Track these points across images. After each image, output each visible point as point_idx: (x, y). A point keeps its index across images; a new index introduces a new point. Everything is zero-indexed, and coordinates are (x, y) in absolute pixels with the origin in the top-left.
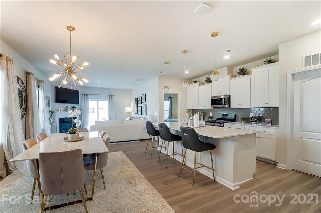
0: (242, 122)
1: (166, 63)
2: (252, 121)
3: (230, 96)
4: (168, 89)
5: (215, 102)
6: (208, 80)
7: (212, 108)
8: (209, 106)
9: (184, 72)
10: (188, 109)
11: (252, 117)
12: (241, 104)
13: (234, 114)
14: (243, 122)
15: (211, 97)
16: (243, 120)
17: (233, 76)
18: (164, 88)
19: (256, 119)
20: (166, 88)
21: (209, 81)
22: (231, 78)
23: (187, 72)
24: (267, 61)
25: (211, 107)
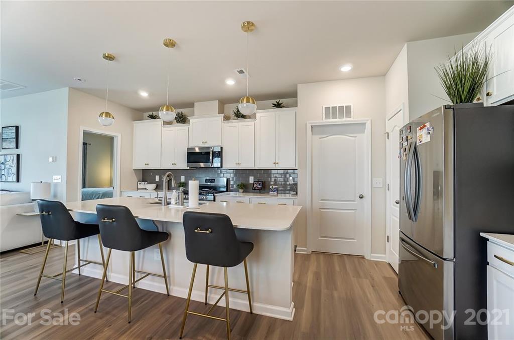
0: (239, 192)
1: (110, 58)
2: (255, 189)
3: (222, 148)
4: (111, 119)
5: (194, 157)
6: (180, 118)
7: (188, 168)
8: (182, 164)
9: (136, 93)
10: (134, 169)
11: (254, 184)
12: (240, 162)
13: (225, 180)
14: (241, 191)
15: (188, 149)
16: (242, 188)
17: (227, 118)
18: (101, 115)
19: (259, 186)
20: (106, 116)
21: (182, 119)
22: (224, 120)
23: (144, 94)
24: (276, 103)
25: (187, 166)
